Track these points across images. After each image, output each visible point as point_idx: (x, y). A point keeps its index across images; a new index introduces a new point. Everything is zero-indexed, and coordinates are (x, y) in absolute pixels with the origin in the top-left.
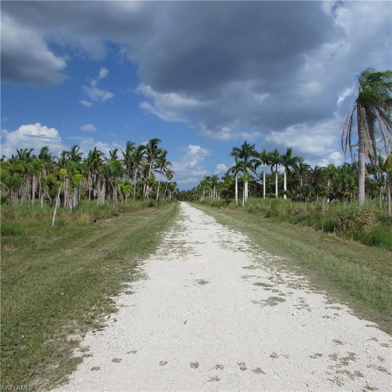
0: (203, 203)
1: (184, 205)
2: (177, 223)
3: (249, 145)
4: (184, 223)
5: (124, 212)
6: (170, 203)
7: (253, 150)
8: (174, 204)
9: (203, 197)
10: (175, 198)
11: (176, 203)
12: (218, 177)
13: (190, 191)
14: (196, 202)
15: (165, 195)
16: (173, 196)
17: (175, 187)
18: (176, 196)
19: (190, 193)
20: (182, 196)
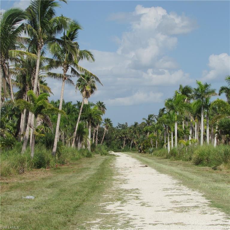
0: (173, 155)
1: (124, 161)
2: (108, 208)
6: (89, 156)
9: (174, 140)
10: (102, 142)
11: (104, 157)
12: (211, 88)
13: (140, 125)
14: (155, 155)
15: (76, 136)
16: (97, 139)
17: (101, 116)
18: (103, 138)
19: (140, 131)
20: (120, 138)
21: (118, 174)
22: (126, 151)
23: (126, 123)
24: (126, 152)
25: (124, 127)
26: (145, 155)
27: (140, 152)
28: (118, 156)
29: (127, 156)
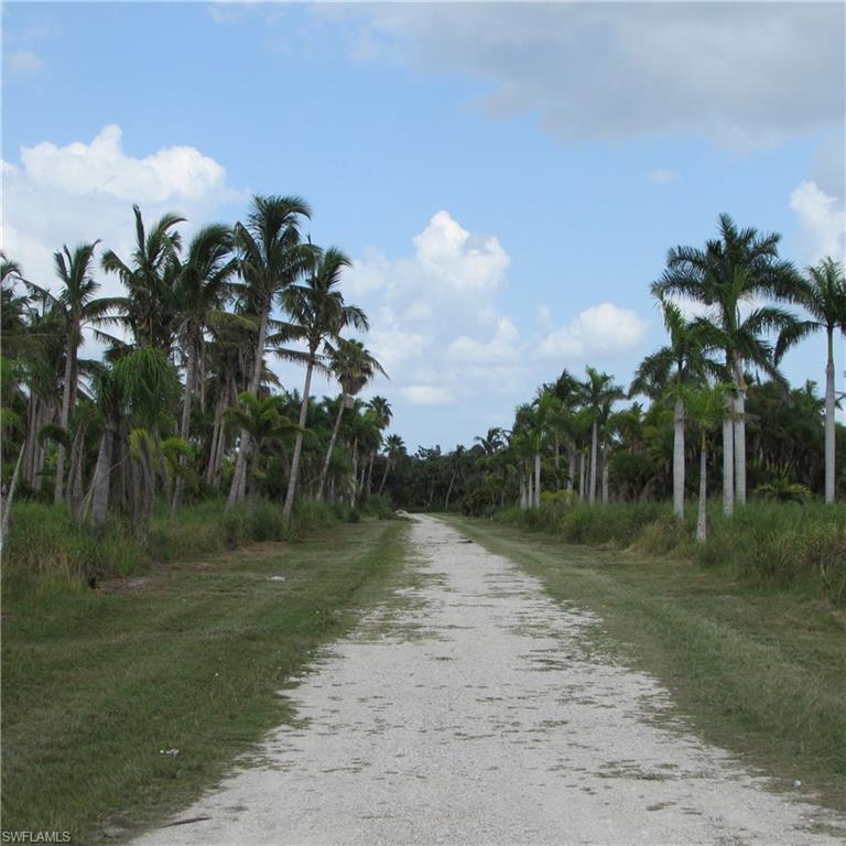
1: (428, 530)
2: (397, 592)
3: (751, 234)
4: (422, 593)
5: (166, 559)
7: (773, 262)
8: (374, 528)
9: (534, 489)
10: (381, 490)
11: (386, 523)
12: (614, 383)
13: (470, 451)
14: (496, 520)
15: (327, 476)
16: (369, 481)
17: (381, 431)
18: (384, 480)
19: (469, 466)
20: (422, 480)
21: (414, 553)
22: (434, 511)
23: (438, 447)
24: (436, 514)
25: (433, 455)
26: (475, 521)
27: (467, 514)
28: (417, 522)
29: (437, 523)
